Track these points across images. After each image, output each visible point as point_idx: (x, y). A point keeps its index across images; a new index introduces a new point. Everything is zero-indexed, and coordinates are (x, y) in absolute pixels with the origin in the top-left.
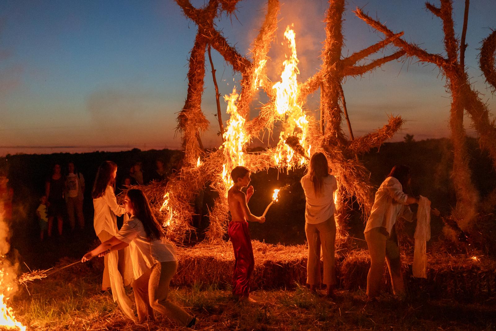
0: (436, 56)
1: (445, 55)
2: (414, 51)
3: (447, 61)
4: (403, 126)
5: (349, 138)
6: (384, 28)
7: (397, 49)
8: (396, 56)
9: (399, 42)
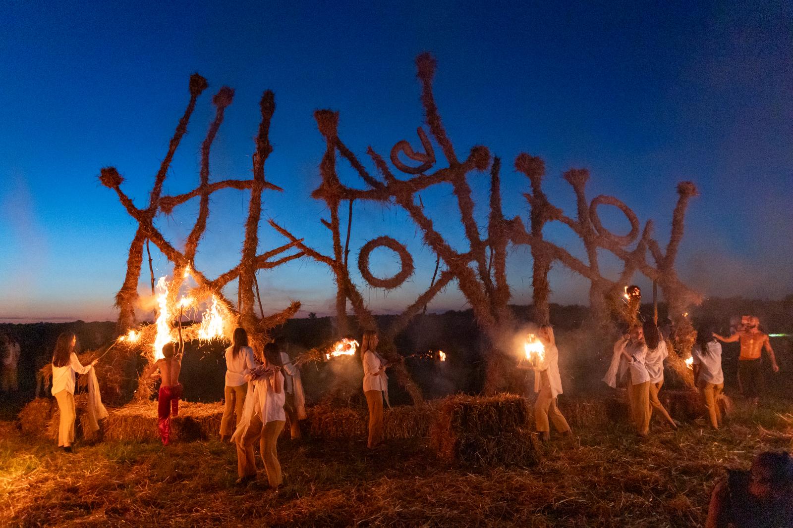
0: (327, 257)
1: (333, 257)
2: (311, 252)
3: (334, 261)
4: (302, 308)
5: (259, 316)
6: (289, 235)
7: (299, 251)
8: (298, 256)
9: (301, 246)
